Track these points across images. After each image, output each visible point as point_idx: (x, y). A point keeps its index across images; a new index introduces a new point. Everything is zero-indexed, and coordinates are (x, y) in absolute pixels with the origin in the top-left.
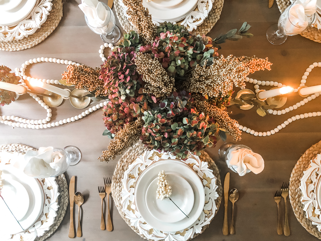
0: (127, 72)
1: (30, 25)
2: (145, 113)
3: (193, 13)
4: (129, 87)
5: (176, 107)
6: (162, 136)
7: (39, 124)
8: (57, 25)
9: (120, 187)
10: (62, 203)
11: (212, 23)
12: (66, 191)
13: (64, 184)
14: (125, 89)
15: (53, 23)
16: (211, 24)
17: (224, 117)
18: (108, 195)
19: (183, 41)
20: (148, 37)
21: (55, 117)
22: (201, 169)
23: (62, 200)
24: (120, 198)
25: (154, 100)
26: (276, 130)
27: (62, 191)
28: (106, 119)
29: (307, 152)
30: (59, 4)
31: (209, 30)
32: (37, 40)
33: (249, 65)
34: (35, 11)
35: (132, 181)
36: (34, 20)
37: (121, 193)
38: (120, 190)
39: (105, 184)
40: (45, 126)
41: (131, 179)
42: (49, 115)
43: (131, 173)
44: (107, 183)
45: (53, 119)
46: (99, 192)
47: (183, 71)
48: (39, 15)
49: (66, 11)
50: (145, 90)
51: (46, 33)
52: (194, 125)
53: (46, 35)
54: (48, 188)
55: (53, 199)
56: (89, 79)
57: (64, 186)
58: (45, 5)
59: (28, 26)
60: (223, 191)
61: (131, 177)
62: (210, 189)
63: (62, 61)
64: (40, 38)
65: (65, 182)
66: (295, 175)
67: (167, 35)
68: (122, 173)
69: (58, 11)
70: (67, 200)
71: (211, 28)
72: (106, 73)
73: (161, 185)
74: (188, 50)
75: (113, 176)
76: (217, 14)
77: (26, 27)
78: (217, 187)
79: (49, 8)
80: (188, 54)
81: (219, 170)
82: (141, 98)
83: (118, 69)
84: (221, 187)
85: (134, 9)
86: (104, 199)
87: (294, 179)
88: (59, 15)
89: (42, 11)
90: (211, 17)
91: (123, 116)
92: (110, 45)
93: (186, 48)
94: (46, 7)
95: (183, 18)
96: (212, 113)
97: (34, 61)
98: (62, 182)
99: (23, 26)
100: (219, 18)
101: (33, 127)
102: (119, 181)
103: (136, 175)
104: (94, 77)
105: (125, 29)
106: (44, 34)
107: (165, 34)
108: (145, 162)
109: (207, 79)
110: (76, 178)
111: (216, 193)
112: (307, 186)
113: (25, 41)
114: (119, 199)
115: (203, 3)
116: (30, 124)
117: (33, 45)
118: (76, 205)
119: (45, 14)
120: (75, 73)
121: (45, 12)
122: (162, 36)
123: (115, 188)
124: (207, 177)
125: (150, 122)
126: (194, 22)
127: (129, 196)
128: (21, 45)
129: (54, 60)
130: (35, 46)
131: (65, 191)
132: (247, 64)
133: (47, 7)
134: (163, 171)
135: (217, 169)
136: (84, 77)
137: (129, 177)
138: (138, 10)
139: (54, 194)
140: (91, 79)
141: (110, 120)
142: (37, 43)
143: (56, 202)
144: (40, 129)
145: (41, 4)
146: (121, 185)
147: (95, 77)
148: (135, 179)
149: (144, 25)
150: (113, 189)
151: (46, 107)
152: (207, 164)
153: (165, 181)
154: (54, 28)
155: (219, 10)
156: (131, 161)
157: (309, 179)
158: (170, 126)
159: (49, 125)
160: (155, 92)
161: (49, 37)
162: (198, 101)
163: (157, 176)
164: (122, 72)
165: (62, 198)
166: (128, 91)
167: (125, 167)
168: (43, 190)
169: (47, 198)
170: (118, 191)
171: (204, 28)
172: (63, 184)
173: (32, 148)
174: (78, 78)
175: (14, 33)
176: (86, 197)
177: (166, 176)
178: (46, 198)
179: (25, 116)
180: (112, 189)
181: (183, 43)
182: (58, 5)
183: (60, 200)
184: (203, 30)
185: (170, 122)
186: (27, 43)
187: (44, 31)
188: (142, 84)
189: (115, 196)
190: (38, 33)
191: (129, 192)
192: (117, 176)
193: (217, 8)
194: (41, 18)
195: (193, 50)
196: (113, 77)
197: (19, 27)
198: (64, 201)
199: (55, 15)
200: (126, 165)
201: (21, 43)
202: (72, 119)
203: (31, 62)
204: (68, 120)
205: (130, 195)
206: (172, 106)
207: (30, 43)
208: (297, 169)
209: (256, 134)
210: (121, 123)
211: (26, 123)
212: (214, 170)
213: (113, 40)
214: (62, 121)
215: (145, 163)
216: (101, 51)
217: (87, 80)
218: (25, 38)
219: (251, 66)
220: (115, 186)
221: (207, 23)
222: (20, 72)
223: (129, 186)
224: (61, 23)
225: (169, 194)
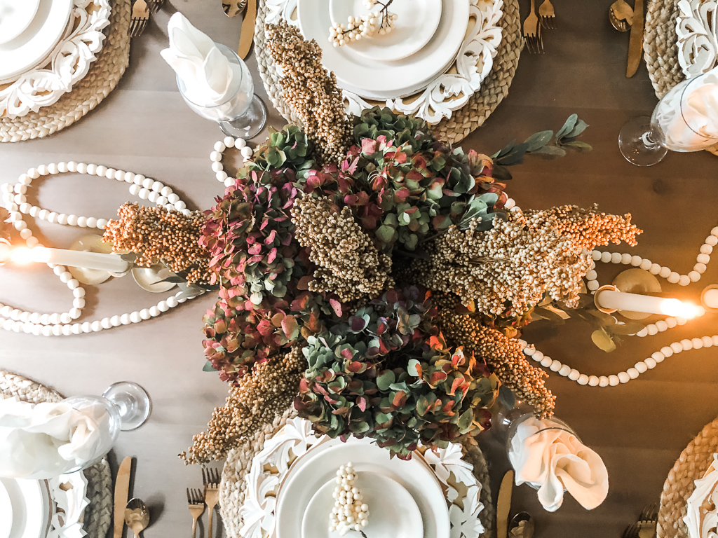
0: (271, 238)
1: (45, 84)
2: (311, 339)
3: (444, 80)
4: (273, 276)
5: (393, 331)
6: (352, 404)
7: (51, 324)
8: (112, 86)
9: (240, 492)
10: (95, 523)
11: (489, 104)
12: (107, 494)
13: (103, 476)
14: (263, 279)
15: (105, 80)
16: (487, 108)
17: (513, 359)
18: (209, 510)
19: (418, 164)
20: (330, 144)
21: (94, 309)
22: (444, 462)
23: (95, 517)
24: (241, 520)
25: (337, 308)
26: (633, 373)
27: (97, 493)
28: (211, 345)
29: (705, 432)
30: (122, 37)
31: (481, 120)
32: (61, 119)
33: (581, 229)
34: (61, 51)
35: (272, 482)
36: (56, 71)
37: (243, 510)
38: (240, 498)
39: (205, 482)
40: (67, 330)
41: (269, 477)
42: (78, 303)
43: (269, 460)
44: (209, 481)
45: (87, 311)
46: (190, 501)
47: (414, 238)
48: (70, 59)
49: (136, 54)
50: (314, 284)
51: (85, 103)
52: (436, 383)
53: (84, 107)
54: (62, 487)
55: (71, 516)
56: (173, 244)
57: (104, 482)
58: (86, 37)
59: (41, 85)
60: (495, 516)
61: (268, 470)
62: (462, 509)
63: (118, 175)
64: (70, 114)
65: (106, 471)
66: (674, 487)
67: (378, 144)
68: (247, 458)
69: (118, 54)
70: (106, 518)
71: (485, 115)
72: (217, 233)
73: (342, 500)
74: (430, 187)
75: (225, 464)
76: (503, 83)
77: (35, 88)
78: (482, 507)
79: (96, 46)
80: (430, 200)
81: (489, 464)
82: (303, 303)
83: (248, 227)
84: (491, 505)
85: (299, 74)
86: (199, 519)
87: (670, 496)
88: (119, 64)
89: (78, 51)
90: (487, 91)
91: (255, 340)
92: (239, 143)
93: (424, 183)
94: (88, 43)
95: (420, 88)
96: (485, 349)
97: (51, 169)
98: (97, 472)
99: (28, 84)
100: (506, 93)
101: (37, 330)
102: (238, 476)
103: (283, 468)
104: (185, 239)
105: (279, 106)
106: (80, 106)
107: (374, 142)
108: (306, 436)
109: (475, 262)
110: (134, 461)
111: (479, 522)
112: (702, 517)
113: (33, 121)
114: (236, 521)
115: (471, 56)
116: (30, 324)
117: (51, 132)
118: (129, 529)
119: (85, 60)
120: (137, 228)
121: (85, 56)
122: (367, 147)
123: (230, 494)
124: (458, 481)
125: (323, 365)
126: (446, 100)
127: (262, 519)
128: (20, 128)
129: (100, 171)
130: (56, 133)
131: (104, 494)
132: (578, 227)
133: (91, 42)
134: (349, 465)
135: (483, 461)
136: (160, 237)
137: (265, 471)
138: (309, 78)
139: (76, 502)
140: (178, 243)
141: (220, 349)
142: (60, 127)
143: (79, 521)
144: (53, 336)
145: (77, 35)
146: (243, 488)
147: (189, 238)
148: (278, 477)
149: (322, 116)
150: (223, 495)
151: (71, 284)
152: (461, 449)
153: (354, 490)
154: (105, 93)
155: (507, 74)
156: (272, 430)
157: (709, 499)
158: (374, 380)
159: (76, 328)
160: (340, 290)
161: (90, 113)
162: (448, 312)
163: (332, 474)
164: (258, 236)
165: (94, 511)
166: (269, 286)
167: (257, 444)
168: (48, 491)
169: (58, 510)
170: (237, 501)
171: (469, 116)
172: (100, 475)
173: (30, 383)
174: (145, 240)
175: (6, 100)
176: (154, 512)
177: (356, 477)
178: (54, 510)
179: (18, 303)
180: (221, 494)
181: (419, 170)
182: (118, 38)
183: (90, 517)
184: (467, 119)
185: (374, 368)
186: (36, 125)
187: (80, 98)
188: (307, 268)
189: (227, 514)
190: (65, 103)
191: (263, 507)
192: (234, 465)
193: (502, 69)
194: (75, 67)
195: (443, 188)
196: (233, 247)
197: (20, 87)
198: (99, 520)
199: (110, 62)
200: (260, 440)
201: (22, 123)
202: (134, 317)
203: (42, 171)
204: (124, 319)
205: (264, 517)
206: (382, 327)
207: (45, 126)
208: (680, 472)
209: (583, 380)
210: (248, 359)
211: (20, 321)
212: (474, 462)
213: (247, 131)
214: (109, 320)
215: (306, 439)
216: (215, 156)
217: (167, 245)
218: (31, 112)
219: (588, 232)
220: (228, 488)
221: (478, 104)
222: (14, 193)
223: (264, 492)
224: (124, 82)
225: (360, 524)
